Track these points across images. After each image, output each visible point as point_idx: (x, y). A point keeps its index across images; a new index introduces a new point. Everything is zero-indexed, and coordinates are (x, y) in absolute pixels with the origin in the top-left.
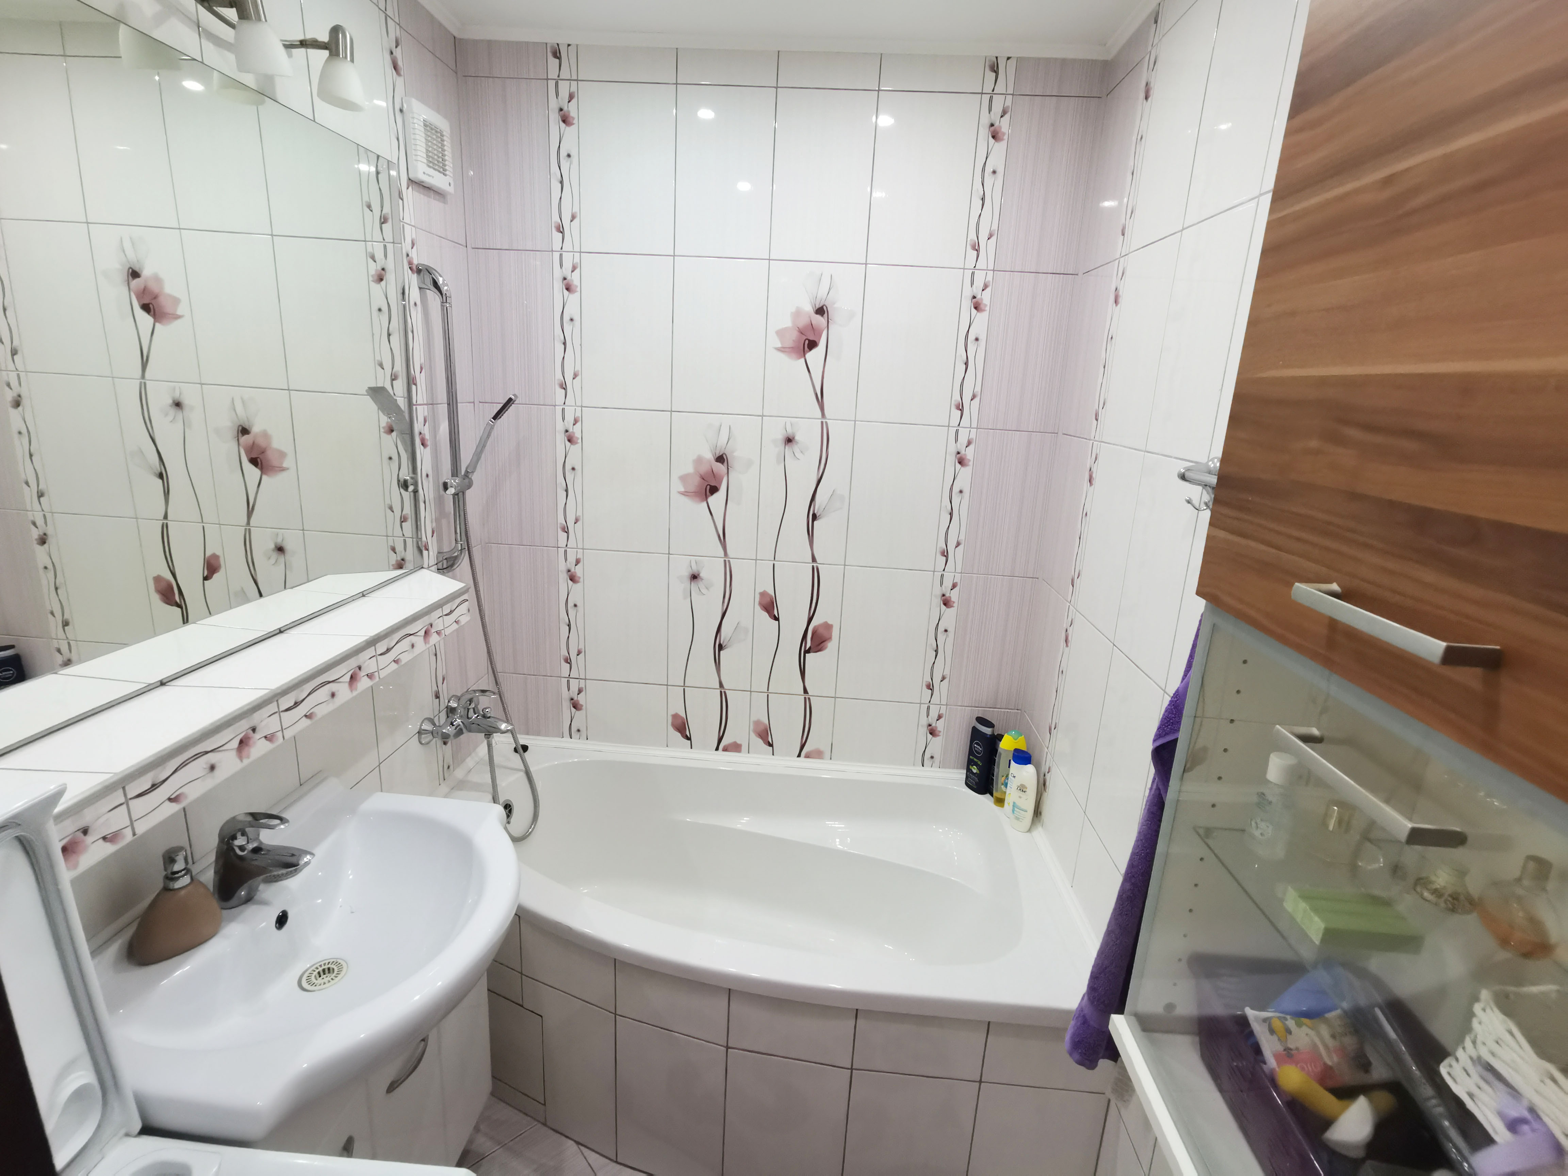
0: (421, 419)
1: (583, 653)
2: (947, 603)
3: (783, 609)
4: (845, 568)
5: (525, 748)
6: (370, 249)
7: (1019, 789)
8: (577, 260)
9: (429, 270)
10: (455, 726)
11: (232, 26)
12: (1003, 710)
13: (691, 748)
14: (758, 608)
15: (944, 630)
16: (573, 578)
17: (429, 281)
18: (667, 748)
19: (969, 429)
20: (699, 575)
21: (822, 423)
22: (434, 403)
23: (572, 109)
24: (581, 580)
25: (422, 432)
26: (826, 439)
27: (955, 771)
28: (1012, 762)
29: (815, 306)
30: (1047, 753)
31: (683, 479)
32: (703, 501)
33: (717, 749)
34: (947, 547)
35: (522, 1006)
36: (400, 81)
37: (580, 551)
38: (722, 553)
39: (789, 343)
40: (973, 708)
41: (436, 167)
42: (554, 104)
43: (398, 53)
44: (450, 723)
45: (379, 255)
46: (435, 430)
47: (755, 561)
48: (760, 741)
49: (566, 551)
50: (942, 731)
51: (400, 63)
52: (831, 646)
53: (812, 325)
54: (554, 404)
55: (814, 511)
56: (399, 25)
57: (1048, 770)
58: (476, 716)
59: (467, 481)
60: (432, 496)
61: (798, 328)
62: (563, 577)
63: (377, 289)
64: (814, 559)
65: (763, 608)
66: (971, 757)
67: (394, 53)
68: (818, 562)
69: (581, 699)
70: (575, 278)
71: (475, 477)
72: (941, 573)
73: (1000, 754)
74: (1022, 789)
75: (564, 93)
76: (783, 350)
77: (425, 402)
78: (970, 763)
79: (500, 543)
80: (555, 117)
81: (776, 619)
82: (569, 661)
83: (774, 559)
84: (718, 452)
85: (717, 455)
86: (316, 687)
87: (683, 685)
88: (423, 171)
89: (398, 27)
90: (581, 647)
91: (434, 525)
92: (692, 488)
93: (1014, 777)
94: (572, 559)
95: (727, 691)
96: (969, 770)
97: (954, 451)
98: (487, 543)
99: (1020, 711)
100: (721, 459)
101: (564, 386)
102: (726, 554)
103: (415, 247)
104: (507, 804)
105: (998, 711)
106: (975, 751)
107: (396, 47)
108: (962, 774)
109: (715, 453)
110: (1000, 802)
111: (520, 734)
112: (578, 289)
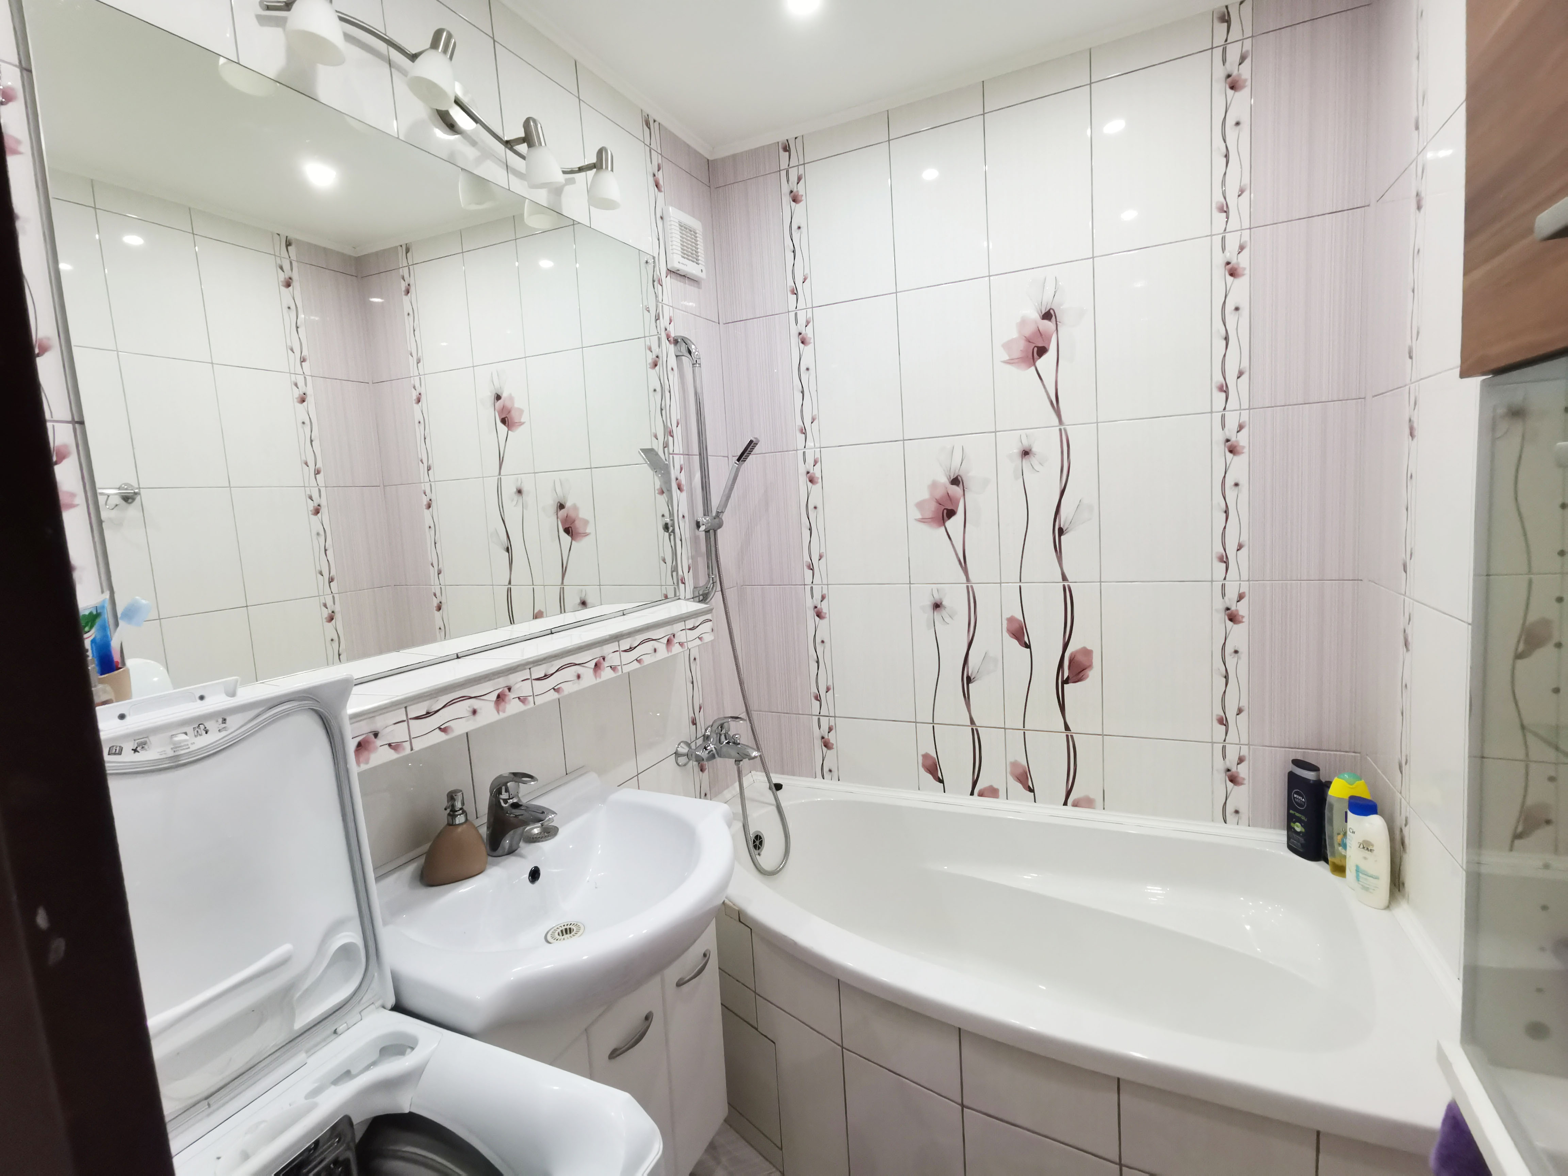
0: (678, 467)
1: (832, 690)
2: (1233, 618)
3: (1034, 634)
4: (1101, 584)
5: (778, 787)
6: (648, 343)
7: (1362, 846)
8: (810, 315)
9: (684, 340)
10: (708, 751)
11: (523, 157)
12: (1332, 753)
13: (944, 792)
14: (1006, 635)
15: (1233, 650)
16: (819, 615)
17: (684, 348)
18: (919, 792)
19: (1239, 411)
20: (941, 603)
21: (1060, 430)
22: (690, 454)
23: (800, 189)
24: (827, 615)
25: (679, 478)
26: (1066, 446)
27: (1272, 831)
28: (1349, 814)
29: (1041, 313)
30: (1401, 800)
31: (920, 505)
32: (940, 526)
33: (972, 794)
34: (1225, 551)
35: (757, 1029)
36: (660, 196)
37: (825, 587)
38: (964, 579)
39: (1017, 354)
40: (1287, 749)
41: (690, 258)
42: (786, 189)
43: (659, 175)
44: (703, 747)
45: (655, 347)
46: (690, 479)
47: (999, 584)
48: (1020, 786)
49: (812, 588)
50: (1247, 778)
51: (661, 182)
52: (1093, 675)
53: (1039, 330)
54: (796, 449)
55: (1060, 525)
56: (661, 154)
57: (1404, 822)
58: (726, 741)
59: (717, 520)
60: (688, 536)
61: (1025, 337)
62: (811, 613)
63: (653, 373)
64: (1064, 578)
65: (1012, 635)
66: (1291, 811)
67: (656, 175)
68: (1070, 581)
69: (832, 738)
70: (808, 332)
71: (725, 517)
72: (1221, 583)
73: (1331, 806)
74: (1367, 846)
75: (793, 178)
76: (1012, 362)
77: (681, 452)
78: (1291, 819)
79: (753, 584)
80: (787, 199)
81: (1028, 646)
82: (819, 698)
83: (1020, 581)
84: (953, 475)
85: (952, 478)
86: (564, 665)
87: (932, 722)
88: (678, 262)
89: (660, 156)
90: (830, 683)
91: (690, 561)
92: (929, 514)
93: (1354, 832)
94: (818, 596)
95: (979, 728)
96: (1290, 829)
97: (1222, 439)
98: (742, 586)
99: (1358, 755)
100: (956, 481)
101: (803, 431)
102: (968, 579)
103: (672, 323)
104: (758, 835)
105: (1326, 754)
106: (1296, 802)
107: (658, 171)
108: (1282, 836)
109: (950, 476)
110: (1339, 870)
111: (776, 772)
112: (812, 341)
